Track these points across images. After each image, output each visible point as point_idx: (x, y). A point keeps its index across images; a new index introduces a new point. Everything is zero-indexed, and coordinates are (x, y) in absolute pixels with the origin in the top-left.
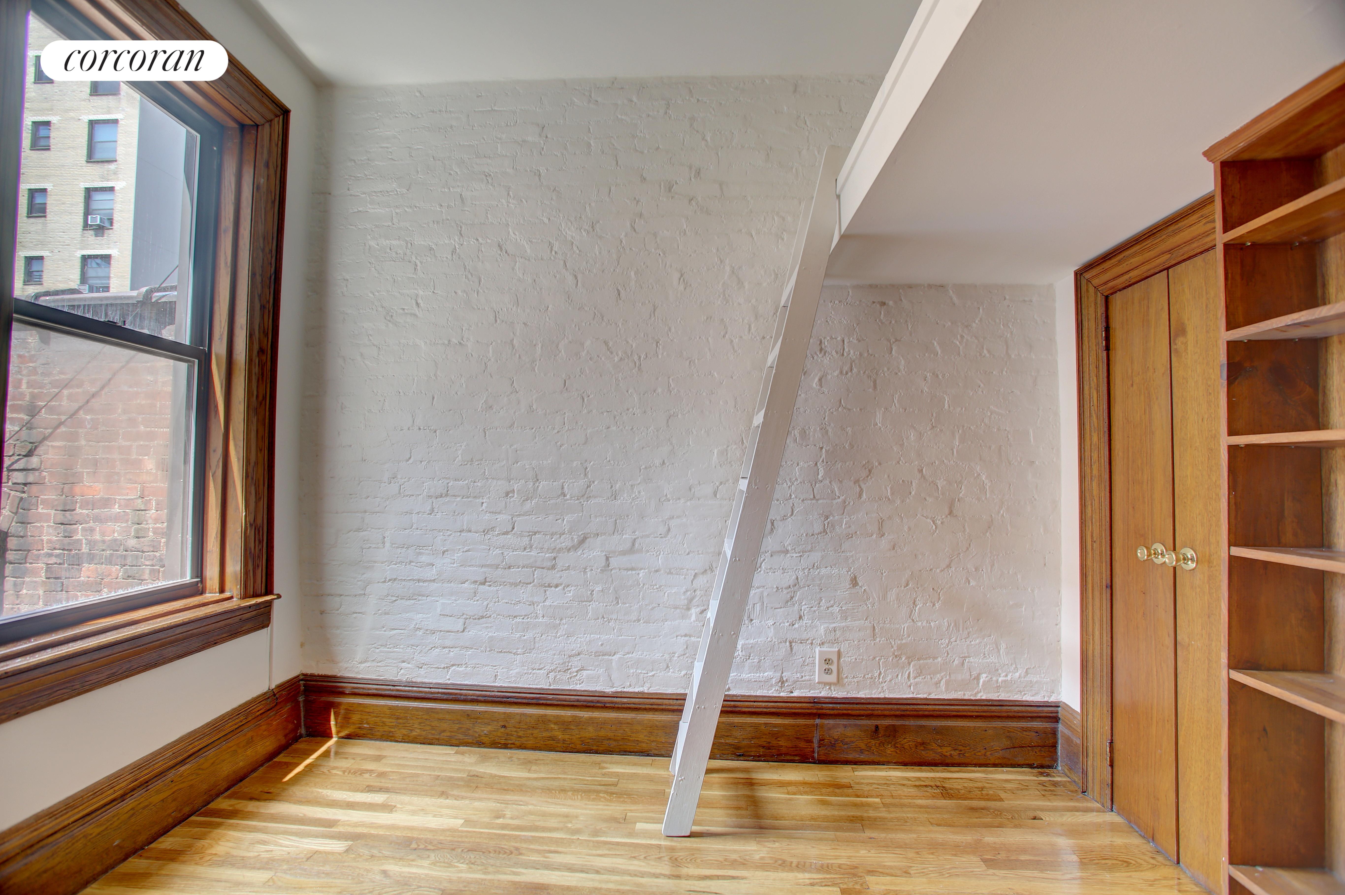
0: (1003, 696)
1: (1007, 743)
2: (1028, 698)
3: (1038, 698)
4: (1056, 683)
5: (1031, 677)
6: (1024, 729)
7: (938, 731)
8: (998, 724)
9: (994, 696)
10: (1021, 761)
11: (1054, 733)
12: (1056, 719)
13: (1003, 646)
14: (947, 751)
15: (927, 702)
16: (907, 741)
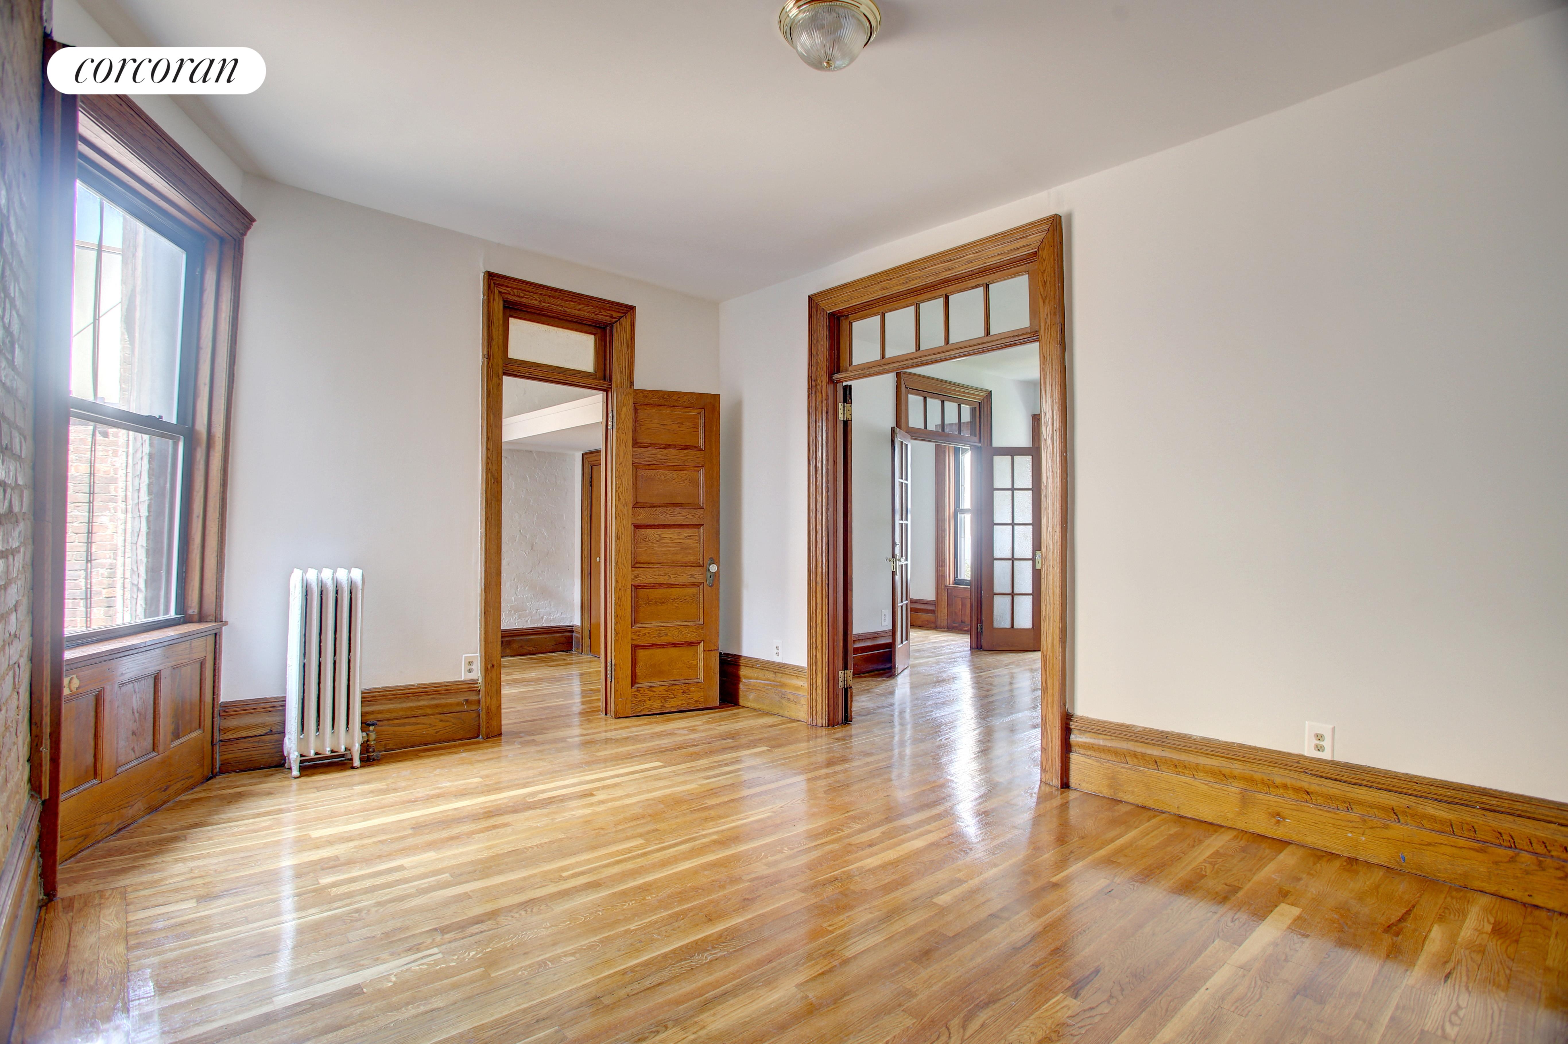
0: (553, 624)
1: (555, 643)
2: (562, 624)
3: (566, 624)
4: (572, 617)
5: (563, 616)
6: (561, 637)
7: (528, 641)
8: (550, 635)
9: (549, 625)
10: (559, 649)
11: (572, 636)
12: (572, 631)
13: (552, 604)
14: (531, 648)
15: (523, 629)
16: (515, 646)
